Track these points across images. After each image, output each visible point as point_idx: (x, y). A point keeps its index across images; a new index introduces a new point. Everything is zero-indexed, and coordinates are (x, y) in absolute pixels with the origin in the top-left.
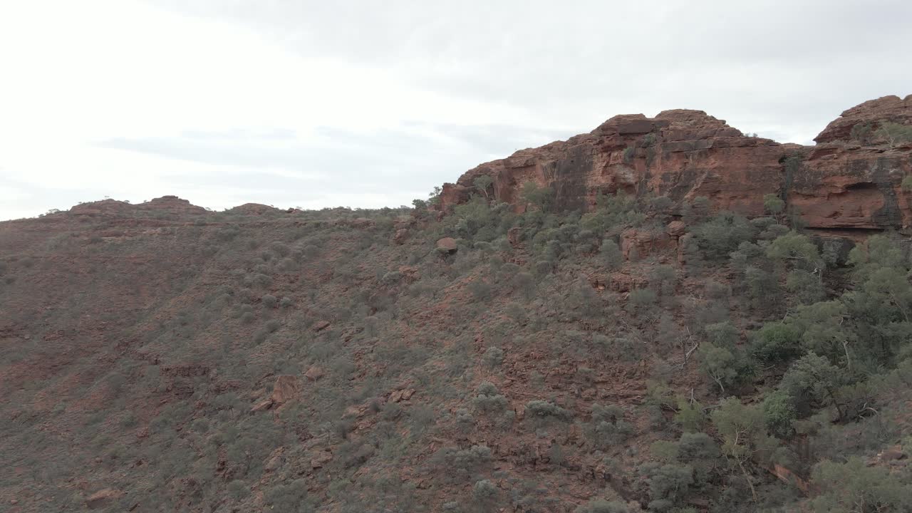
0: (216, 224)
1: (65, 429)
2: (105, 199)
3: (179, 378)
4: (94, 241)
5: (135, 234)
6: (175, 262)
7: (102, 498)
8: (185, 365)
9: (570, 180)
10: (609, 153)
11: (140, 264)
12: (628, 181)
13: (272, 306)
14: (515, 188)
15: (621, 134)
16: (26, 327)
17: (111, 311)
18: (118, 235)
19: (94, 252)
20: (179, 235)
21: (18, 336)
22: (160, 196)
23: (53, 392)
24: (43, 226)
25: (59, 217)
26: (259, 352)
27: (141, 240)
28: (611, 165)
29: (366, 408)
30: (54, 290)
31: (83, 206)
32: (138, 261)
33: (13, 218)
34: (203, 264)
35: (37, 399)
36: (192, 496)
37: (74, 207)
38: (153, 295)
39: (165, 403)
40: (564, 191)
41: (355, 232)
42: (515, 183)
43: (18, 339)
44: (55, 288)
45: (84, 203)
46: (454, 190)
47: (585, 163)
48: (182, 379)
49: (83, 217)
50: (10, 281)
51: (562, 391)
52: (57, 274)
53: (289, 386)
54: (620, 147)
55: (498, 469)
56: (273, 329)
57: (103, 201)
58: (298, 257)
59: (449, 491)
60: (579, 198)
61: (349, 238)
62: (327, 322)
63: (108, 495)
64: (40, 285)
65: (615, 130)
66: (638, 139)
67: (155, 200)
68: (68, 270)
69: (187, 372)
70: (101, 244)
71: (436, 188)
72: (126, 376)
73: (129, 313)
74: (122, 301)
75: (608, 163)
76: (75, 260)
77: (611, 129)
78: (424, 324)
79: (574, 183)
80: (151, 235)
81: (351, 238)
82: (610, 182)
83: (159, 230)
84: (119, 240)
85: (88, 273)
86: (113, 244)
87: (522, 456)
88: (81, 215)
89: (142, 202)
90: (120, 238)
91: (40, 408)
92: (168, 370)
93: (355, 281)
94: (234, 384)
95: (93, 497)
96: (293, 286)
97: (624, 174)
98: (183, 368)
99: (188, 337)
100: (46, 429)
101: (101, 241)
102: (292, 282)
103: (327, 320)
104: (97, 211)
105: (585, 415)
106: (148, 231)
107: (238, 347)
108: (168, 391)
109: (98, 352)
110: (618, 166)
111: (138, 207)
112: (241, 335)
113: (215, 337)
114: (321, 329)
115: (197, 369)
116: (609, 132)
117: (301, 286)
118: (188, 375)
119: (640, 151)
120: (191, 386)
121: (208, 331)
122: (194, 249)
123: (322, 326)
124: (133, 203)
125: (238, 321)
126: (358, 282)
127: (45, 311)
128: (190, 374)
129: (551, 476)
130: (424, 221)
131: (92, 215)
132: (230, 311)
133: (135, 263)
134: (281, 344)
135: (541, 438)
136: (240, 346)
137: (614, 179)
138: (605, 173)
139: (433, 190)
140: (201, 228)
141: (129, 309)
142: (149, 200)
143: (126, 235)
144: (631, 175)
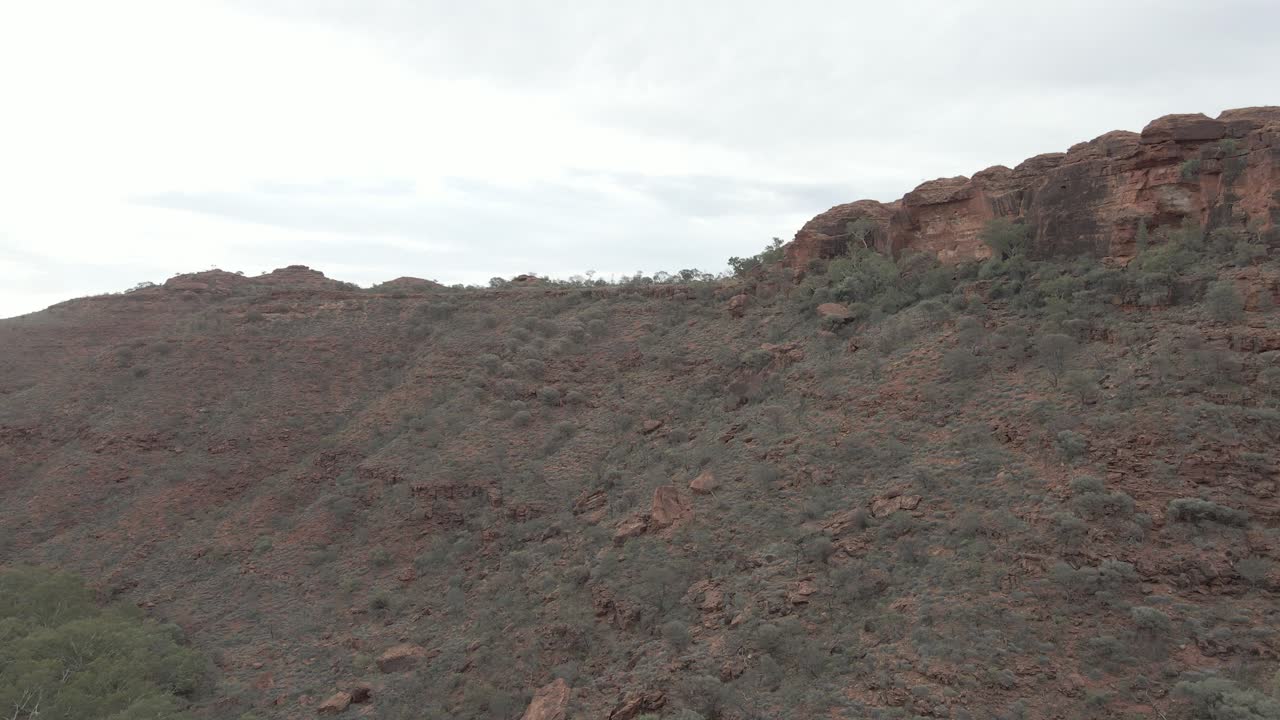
0: (420, 297)
1: (283, 571)
2: (210, 269)
3: (442, 500)
4: (252, 319)
5: (311, 310)
6: (370, 347)
7: (402, 658)
8: (446, 482)
9: (1064, 213)
10: (1145, 170)
11: (324, 350)
12: (1179, 209)
13: (552, 402)
14: (918, 235)
15: (1178, 142)
16: (175, 435)
17: (293, 415)
18: (284, 311)
19: (255, 333)
20: (370, 310)
21: (166, 448)
22: (284, 266)
23: (242, 523)
24: (134, 304)
25: (156, 293)
26: (558, 463)
27: (318, 317)
28: (1152, 188)
29: (841, 523)
30: (206, 386)
31: (182, 278)
32: (321, 346)
33: (92, 294)
34: (412, 350)
35: (221, 532)
36: (568, 650)
37: (169, 280)
38: (347, 393)
39: (425, 534)
40: (1052, 229)
41: (652, 302)
42: (918, 229)
43: (167, 452)
44: (207, 383)
45: (183, 275)
46: (814, 240)
47: (1091, 188)
48: (444, 502)
49: (186, 293)
50: (140, 374)
51: (1214, 486)
52: (206, 364)
53: (672, 502)
54: (1173, 161)
55: (1150, 593)
56: (568, 433)
57: (208, 272)
58: (578, 337)
59: (1080, 624)
60: (1081, 237)
61: (646, 311)
62: (657, 423)
63: (409, 653)
64: (187, 379)
65: (1169, 135)
66: (1203, 148)
67: (277, 271)
68: (221, 358)
69: (450, 491)
70: (261, 323)
71: (776, 239)
72: (354, 499)
73: (318, 417)
74: (306, 401)
75: (1146, 183)
76: (229, 345)
77: (1164, 133)
78: (875, 413)
79: (1070, 217)
80: (332, 310)
81: (649, 310)
82: (1153, 211)
83: (341, 304)
84: (287, 318)
85: (251, 362)
86: (277, 324)
87: (1183, 575)
88: (183, 290)
89: (259, 274)
90: (288, 315)
91: (229, 544)
92: (421, 489)
93: (680, 366)
94: (535, 507)
95: (387, 656)
96: (580, 376)
97: (1172, 199)
98: (444, 487)
99: (435, 446)
100: (252, 571)
101: (261, 319)
102: (575, 370)
103: (656, 419)
104: (204, 286)
105: (1268, 518)
106: (326, 305)
107: (516, 459)
108: (427, 518)
109: (285, 470)
110: (1164, 188)
111: (255, 281)
112: (516, 443)
113: (478, 445)
114: (650, 431)
115: (462, 489)
116: (1156, 139)
117: (589, 376)
118: (452, 498)
119: (1211, 165)
120: (458, 512)
121: (464, 438)
122: (395, 329)
123: (652, 427)
124: (248, 276)
125: (505, 423)
126: (688, 368)
127: (197, 415)
128: (455, 495)
129: (1242, 600)
130: (769, 284)
131: (199, 291)
132: (487, 410)
133: (315, 349)
134: (590, 453)
135: (1205, 550)
136: (519, 458)
137: (1159, 206)
138: (1140, 199)
139: (771, 243)
140: (399, 301)
141: (316, 411)
142: (270, 271)
143: (295, 311)
144: (1186, 199)
